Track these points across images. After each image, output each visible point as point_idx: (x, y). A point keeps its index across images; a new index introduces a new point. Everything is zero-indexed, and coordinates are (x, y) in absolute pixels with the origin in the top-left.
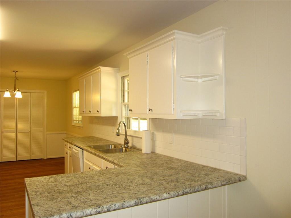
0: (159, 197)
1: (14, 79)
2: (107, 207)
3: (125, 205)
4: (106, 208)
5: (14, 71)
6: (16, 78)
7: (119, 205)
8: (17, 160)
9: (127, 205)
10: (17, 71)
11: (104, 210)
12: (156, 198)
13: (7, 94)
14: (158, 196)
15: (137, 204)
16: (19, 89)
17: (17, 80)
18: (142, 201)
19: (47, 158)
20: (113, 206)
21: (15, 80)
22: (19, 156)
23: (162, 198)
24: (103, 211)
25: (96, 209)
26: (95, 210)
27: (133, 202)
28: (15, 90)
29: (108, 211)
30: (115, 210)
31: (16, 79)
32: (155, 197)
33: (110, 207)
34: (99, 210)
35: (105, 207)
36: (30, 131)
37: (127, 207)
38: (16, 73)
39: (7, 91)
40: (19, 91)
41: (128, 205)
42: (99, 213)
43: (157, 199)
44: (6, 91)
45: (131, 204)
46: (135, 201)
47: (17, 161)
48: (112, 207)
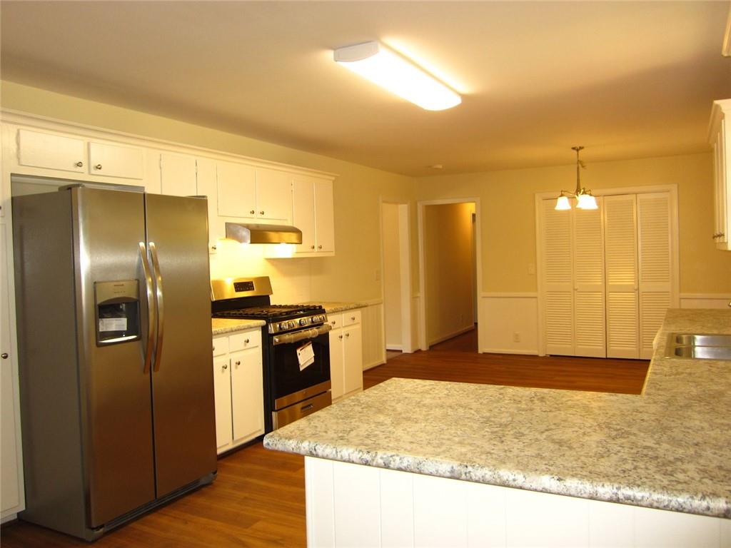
0: (524, 479)
1: (576, 166)
2: (385, 456)
3: (426, 466)
4: (382, 458)
5: (574, 148)
6: (580, 163)
7: (410, 461)
9: (429, 468)
10: (581, 148)
11: (377, 462)
12: (514, 480)
13: (563, 204)
14: (522, 476)
15: (456, 474)
16: (585, 189)
17: (583, 167)
18: (470, 472)
20: (397, 459)
21: (578, 168)
23: (534, 486)
24: (374, 463)
25: (361, 453)
26: (359, 456)
27: (445, 467)
28: (578, 191)
29: (387, 466)
30: (400, 469)
31: (580, 165)
32: (510, 474)
33: (391, 459)
34: (367, 457)
35: (380, 454)
36: (635, 290)
37: (431, 474)
38: (580, 151)
39: (562, 195)
41: (433, 470)
42: (367, 463)
43: (516, 483)
44: (560, 197)
45: (440, 469)
46: (452, 468)
48: (394, 461)
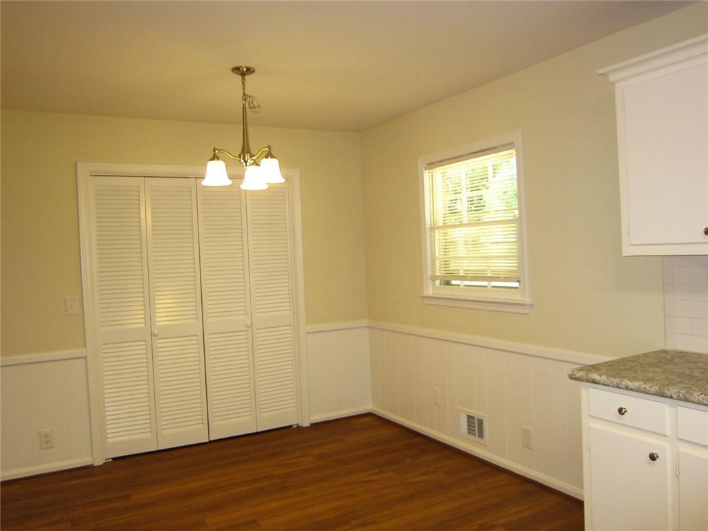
6: (247, 101)
8: (211, 439)
10: (249, 70)
13: (216, 174)
16: (269, 147)
19: (312, 422)
22: (215, 423)
28: (245, 151)
31: (247, 105)
36: (248, 327)
39: (215, 158)
40: (272, 157)
44: (212, 159)
47: (211, 442)
